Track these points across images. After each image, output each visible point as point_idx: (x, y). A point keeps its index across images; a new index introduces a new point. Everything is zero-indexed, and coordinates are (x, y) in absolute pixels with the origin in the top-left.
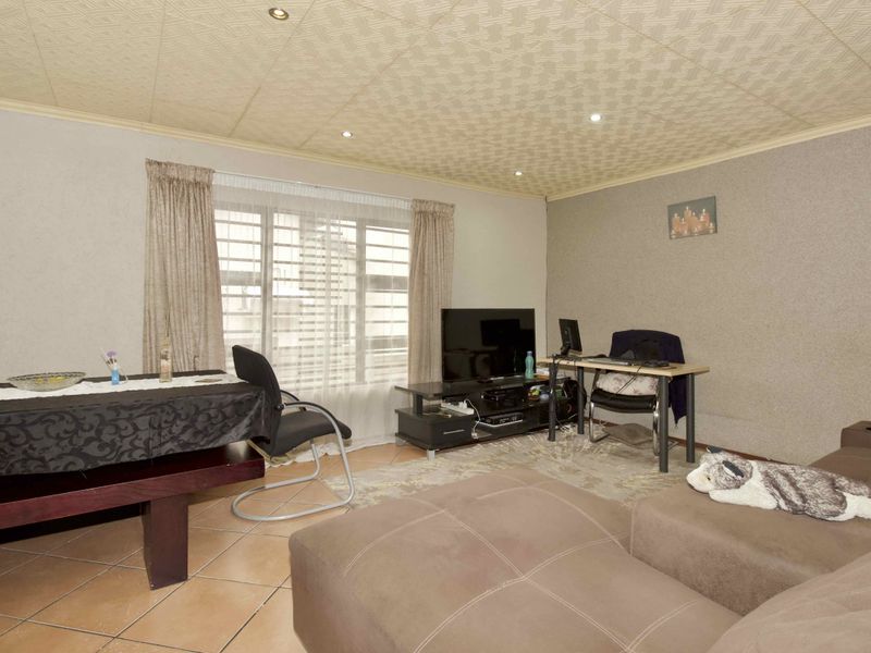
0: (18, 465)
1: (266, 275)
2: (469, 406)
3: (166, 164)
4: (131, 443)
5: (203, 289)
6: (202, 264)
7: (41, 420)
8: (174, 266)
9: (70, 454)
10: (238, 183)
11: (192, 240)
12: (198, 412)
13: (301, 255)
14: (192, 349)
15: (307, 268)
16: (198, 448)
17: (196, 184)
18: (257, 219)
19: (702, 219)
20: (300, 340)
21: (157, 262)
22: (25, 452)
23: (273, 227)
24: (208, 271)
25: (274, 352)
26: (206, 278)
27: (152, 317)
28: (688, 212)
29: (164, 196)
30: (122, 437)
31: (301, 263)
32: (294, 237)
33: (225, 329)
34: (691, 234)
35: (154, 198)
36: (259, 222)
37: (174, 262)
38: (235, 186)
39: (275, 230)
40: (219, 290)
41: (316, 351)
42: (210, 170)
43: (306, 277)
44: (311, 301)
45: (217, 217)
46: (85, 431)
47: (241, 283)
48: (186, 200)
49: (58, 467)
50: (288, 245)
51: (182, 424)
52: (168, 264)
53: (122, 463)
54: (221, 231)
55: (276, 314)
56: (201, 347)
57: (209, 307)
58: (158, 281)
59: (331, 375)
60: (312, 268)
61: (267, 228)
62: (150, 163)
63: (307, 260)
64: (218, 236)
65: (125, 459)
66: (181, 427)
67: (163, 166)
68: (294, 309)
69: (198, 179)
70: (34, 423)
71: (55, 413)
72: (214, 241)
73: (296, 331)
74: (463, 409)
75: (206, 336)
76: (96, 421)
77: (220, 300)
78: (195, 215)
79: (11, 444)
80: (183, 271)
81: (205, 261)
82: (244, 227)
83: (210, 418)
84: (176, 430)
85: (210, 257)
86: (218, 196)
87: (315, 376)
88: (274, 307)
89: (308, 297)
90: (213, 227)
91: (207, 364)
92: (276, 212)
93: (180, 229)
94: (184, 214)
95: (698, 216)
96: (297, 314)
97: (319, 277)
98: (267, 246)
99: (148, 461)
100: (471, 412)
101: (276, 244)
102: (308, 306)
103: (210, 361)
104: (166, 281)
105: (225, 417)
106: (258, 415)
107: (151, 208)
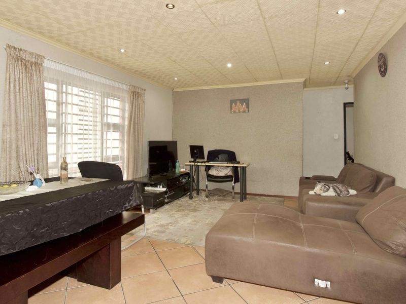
1: (59, 121)
2: (163, 187)
19: (244, 107)
28: (238, 103)
34: (239, 112)
45: (45, 86)
54: (47, 94)
64: (46, 97)
67: (18, 50)
74: (161, 189)
90: (44, 92)
95: (242, 105)
100: (164, 189)
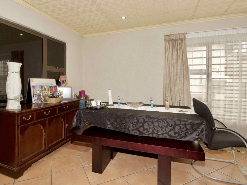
0: (123, 129)
1: (208, 70)
3: (170, 35)
4: (153, 131)
5: (182, 77)
6: (182, 68)
7: (128, 117)
8: (172, 69)
9: (135, 130)
10: (196, 35)
11: (179, 59)
12: (176, 125)
13: (226, 60)
14: (179, 98)
15: (229, 66)
16: (176, 139)
17: (180, 39)
18: (204, 48)
20: (225, 97)
21: (167, 68)
22: (125, 126)
23: (211, 50)
24: (184, 69)
25: (212, 101)
26: (184, 72)
27: (166, 86)
29: (169, 46)
30: (150, 128)
31: (225, 64)
32: (223, 53)
33: (191, 91)
35: (166, 47)
36: (205, 49)
37: (172, 67)
38: (195, 37)
39: (213, 52)
40: (189, 77)
41: (234, 103)
42: (185, 33)
43: (228, 70)
44: (231, 80)
45: (188, 50)
46: (139, 123)
47: (198, 74)
48: (176, 46)
49: (132, 133)
50: (219, 57)
51: (170, 128)
52: (171, 68)
53: (150, 137)
54: (189, 55)
55: (213, 86)
56: (182, 97)
57: (185, 83)
58: (168, 74)
59: (242, 115)
60: (232, 66)
61: (209, 51)
62: (165, 36)
63: (229, 62)
64: (188, 57)
65: (151, 136)
66: (169, 129)
67: (169, 36)
68: (222, 84)
69: (181, 37)
70: (127, 118)
71: (132, 116)
72: (187, 59)
73: (223, 93)
75: (184, 94)
76: (142, 121)
77: (189, 80)
78: (180, 51)
79: (122, 123)
80: (175, 70)
81: (183, 66)
82: (199, 52)
83: (181, 128)
84: (168, 130)
85: (185, 65)
86: (188, 42)
87: (234, 114)
88: (212, 83)
89: (229, 79)
90: (186, 54)
91: (184, 104)
92: (213, 44)
93: (175, 56)
94: (176, 51)
96: (223, 86)
97: (235, 70)
98: (209, 58)
99: (158, 138)
101: (213, 57)
102: (229, 82)
103: (185, 103)
104: (170, 74)
105: (187, 129)
106: (202, 132)
107: (165, 51)
